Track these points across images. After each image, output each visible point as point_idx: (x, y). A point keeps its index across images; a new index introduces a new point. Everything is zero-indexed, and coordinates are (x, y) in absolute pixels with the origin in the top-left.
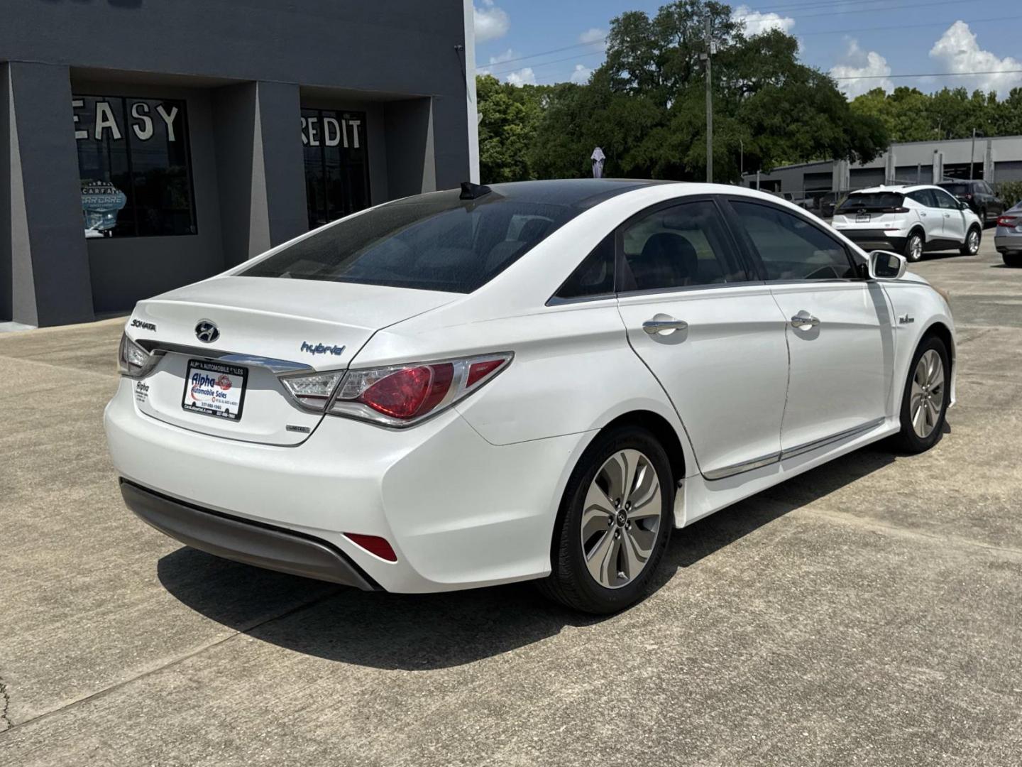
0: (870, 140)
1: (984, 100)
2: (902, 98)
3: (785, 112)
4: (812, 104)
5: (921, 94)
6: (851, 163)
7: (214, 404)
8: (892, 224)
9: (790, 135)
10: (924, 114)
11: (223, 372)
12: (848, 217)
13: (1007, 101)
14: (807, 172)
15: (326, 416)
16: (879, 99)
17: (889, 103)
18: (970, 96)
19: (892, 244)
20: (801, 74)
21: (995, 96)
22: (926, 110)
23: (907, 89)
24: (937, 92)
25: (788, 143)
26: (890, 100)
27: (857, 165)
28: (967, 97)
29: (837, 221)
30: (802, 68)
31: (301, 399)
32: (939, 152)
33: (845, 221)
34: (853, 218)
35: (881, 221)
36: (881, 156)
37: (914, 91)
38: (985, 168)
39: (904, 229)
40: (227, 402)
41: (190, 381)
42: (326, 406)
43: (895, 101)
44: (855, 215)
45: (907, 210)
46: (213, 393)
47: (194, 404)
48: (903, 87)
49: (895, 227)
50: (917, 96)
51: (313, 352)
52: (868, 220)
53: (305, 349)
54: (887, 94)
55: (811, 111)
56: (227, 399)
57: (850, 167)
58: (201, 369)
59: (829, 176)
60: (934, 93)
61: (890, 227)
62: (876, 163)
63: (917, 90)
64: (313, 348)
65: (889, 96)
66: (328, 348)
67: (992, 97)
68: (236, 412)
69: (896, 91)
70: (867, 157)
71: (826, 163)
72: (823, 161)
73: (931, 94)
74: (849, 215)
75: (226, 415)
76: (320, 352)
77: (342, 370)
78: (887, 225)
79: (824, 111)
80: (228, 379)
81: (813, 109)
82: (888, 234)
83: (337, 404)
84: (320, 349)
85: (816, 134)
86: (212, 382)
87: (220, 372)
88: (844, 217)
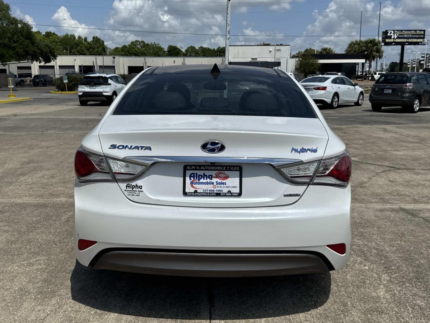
0: (49, 54)
1: (83, 40)
2: (49, 36)
3: (9, 38)
4: (22, 35)
5: (57, 35)
6: (40, 63)
7: (215, 189)
8: (105, 90)
9: (13, 48)
10: (59, 44)
11: (220, 170)
12: (86, 86)
13: (92, 41)
14: (19, 66)
15: (309, 186)
16: (39, 36)
17: (44, 38)
18: (77, 38)
19: (106, 98)
20: (15, 21)
21: (87, 39)
22: (60, 42)
23: (51, 32)
24: (63, 35)
25: (13, 52)
26: (44, 36)
27: (43, 64)
28: (76, 38)
29: (81, 88)
30: (14, 19)
31: (293, 179)
32: (76, 60)
33: (84, 88)
34: (87, 87)
35: (101, 88)
36: (54, 61)
37: (54, 33)
38: (95, 68)
39: (110, 92)
40: (228, 187)
41: (187, 179)
42: (311, 180)
43: (46, 37)
44: (89, 86)
45: (110, 84)
46: (213, 183)
47: (196, 191)
48: (49, 31)
49: (107, 91)
50: (55, 36)
51: (299, 152)
52: (95, 88)
53: (294, 151)
54: (42, 34)
55: (22, 39)
56: (226, 185)
57: (39, 64)
58: (198, 170)
59: (30, 68)
60: (62, 35)
61: (105, 91)
62: (52, 64)
63: (55, 33)
64: (299, 150)
65: (43, 35)
66: (309, 150)
67: (86, 39)
68: (238, 192)
69: (46, 33)
70: (48, 60)
71: (28, 62)
72: (27, 61)
73: (61, 36)
74: (87, 86)
75: (230, 194)
76: (304, 152)
77: (319, 160)
78: (103, 90)
79: (28, 39)
80: (224, 174)
81: (23, 38)
82: (104, 94)
83: (317, 178)
84: (303, 150)
85: (26, 49)
86: (211, 177)
87: (217, 170)
88: (84, 86)
